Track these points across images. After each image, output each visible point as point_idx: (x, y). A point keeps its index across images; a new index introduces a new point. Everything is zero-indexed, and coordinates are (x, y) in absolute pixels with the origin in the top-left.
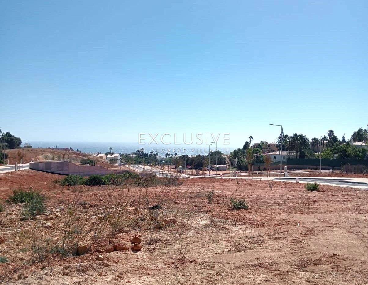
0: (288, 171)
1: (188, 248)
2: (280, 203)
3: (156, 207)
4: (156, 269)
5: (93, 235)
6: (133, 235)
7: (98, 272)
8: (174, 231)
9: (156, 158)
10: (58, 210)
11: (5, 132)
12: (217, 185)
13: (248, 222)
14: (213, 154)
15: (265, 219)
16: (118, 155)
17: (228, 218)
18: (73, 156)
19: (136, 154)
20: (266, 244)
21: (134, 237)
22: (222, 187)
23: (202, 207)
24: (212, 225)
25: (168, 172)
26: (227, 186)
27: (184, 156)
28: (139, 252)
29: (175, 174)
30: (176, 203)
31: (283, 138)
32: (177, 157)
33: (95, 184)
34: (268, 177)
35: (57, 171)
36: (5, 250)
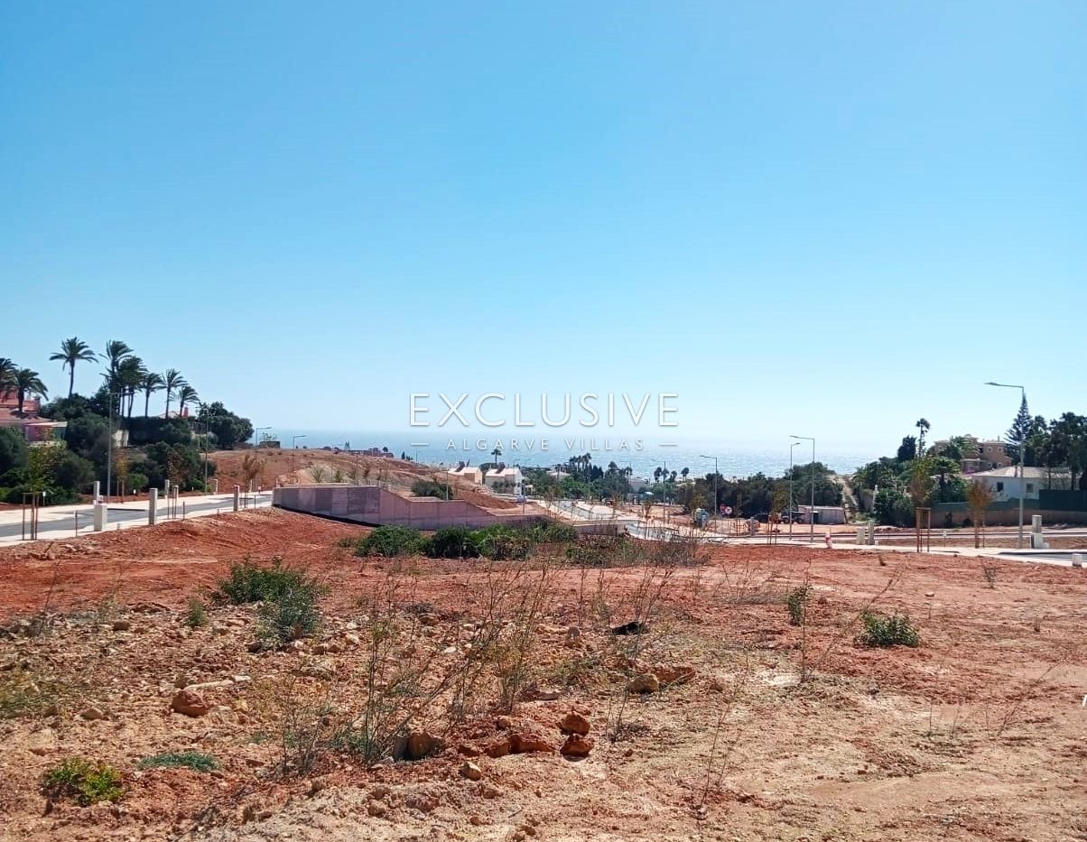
0: (1045, 530)
1: (734, 758)
2: (1023, 630)
3: (633, 627)
4: (637, 816)
5: (451, 702)
6: (565, 710)
7: (466, 813)
8: (688, 702)
9: (625, 481)
10: (352, 625)
11: (209, 404)
12: (817, 568)
13: (919, 685)
14: (803, 473)
15: (975, 680)
16: (517, 470)
17: (854, 671)
18: (391, 473)
19: (568, 469)
20: (978, 758)
21: (569, 716)
22: (832, 576)
23: (773, 633)
24: (804, 690)
25: (662, 526)
26: (847, 572)
27: (709, 477)
28: (584, 761)
29: (684, 531)
30: (691, 619)
31: (1027, 426)
32: (691, 481)
33: (453, 555)
34: (977, 547)
35: (349, 512)
36: (209, 735)
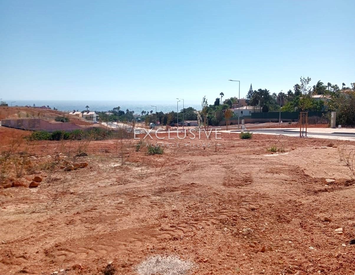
9: (132, 116)
14: (186, 111)
16: (94, 112)
18: (48, 114)
19: (113, 112)
31: (252, 94)
